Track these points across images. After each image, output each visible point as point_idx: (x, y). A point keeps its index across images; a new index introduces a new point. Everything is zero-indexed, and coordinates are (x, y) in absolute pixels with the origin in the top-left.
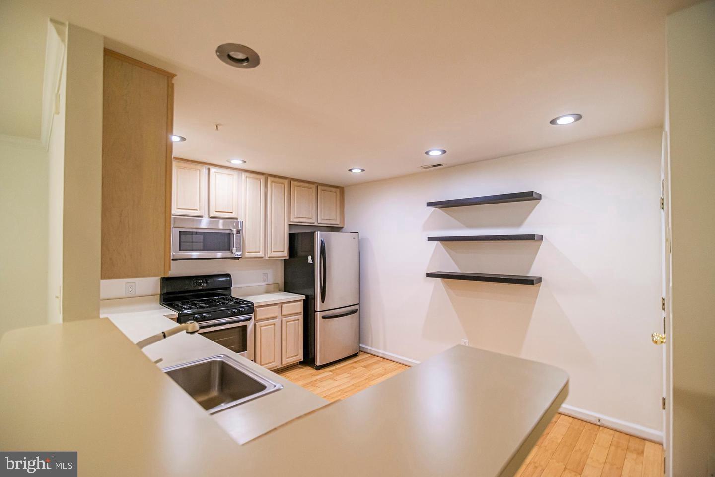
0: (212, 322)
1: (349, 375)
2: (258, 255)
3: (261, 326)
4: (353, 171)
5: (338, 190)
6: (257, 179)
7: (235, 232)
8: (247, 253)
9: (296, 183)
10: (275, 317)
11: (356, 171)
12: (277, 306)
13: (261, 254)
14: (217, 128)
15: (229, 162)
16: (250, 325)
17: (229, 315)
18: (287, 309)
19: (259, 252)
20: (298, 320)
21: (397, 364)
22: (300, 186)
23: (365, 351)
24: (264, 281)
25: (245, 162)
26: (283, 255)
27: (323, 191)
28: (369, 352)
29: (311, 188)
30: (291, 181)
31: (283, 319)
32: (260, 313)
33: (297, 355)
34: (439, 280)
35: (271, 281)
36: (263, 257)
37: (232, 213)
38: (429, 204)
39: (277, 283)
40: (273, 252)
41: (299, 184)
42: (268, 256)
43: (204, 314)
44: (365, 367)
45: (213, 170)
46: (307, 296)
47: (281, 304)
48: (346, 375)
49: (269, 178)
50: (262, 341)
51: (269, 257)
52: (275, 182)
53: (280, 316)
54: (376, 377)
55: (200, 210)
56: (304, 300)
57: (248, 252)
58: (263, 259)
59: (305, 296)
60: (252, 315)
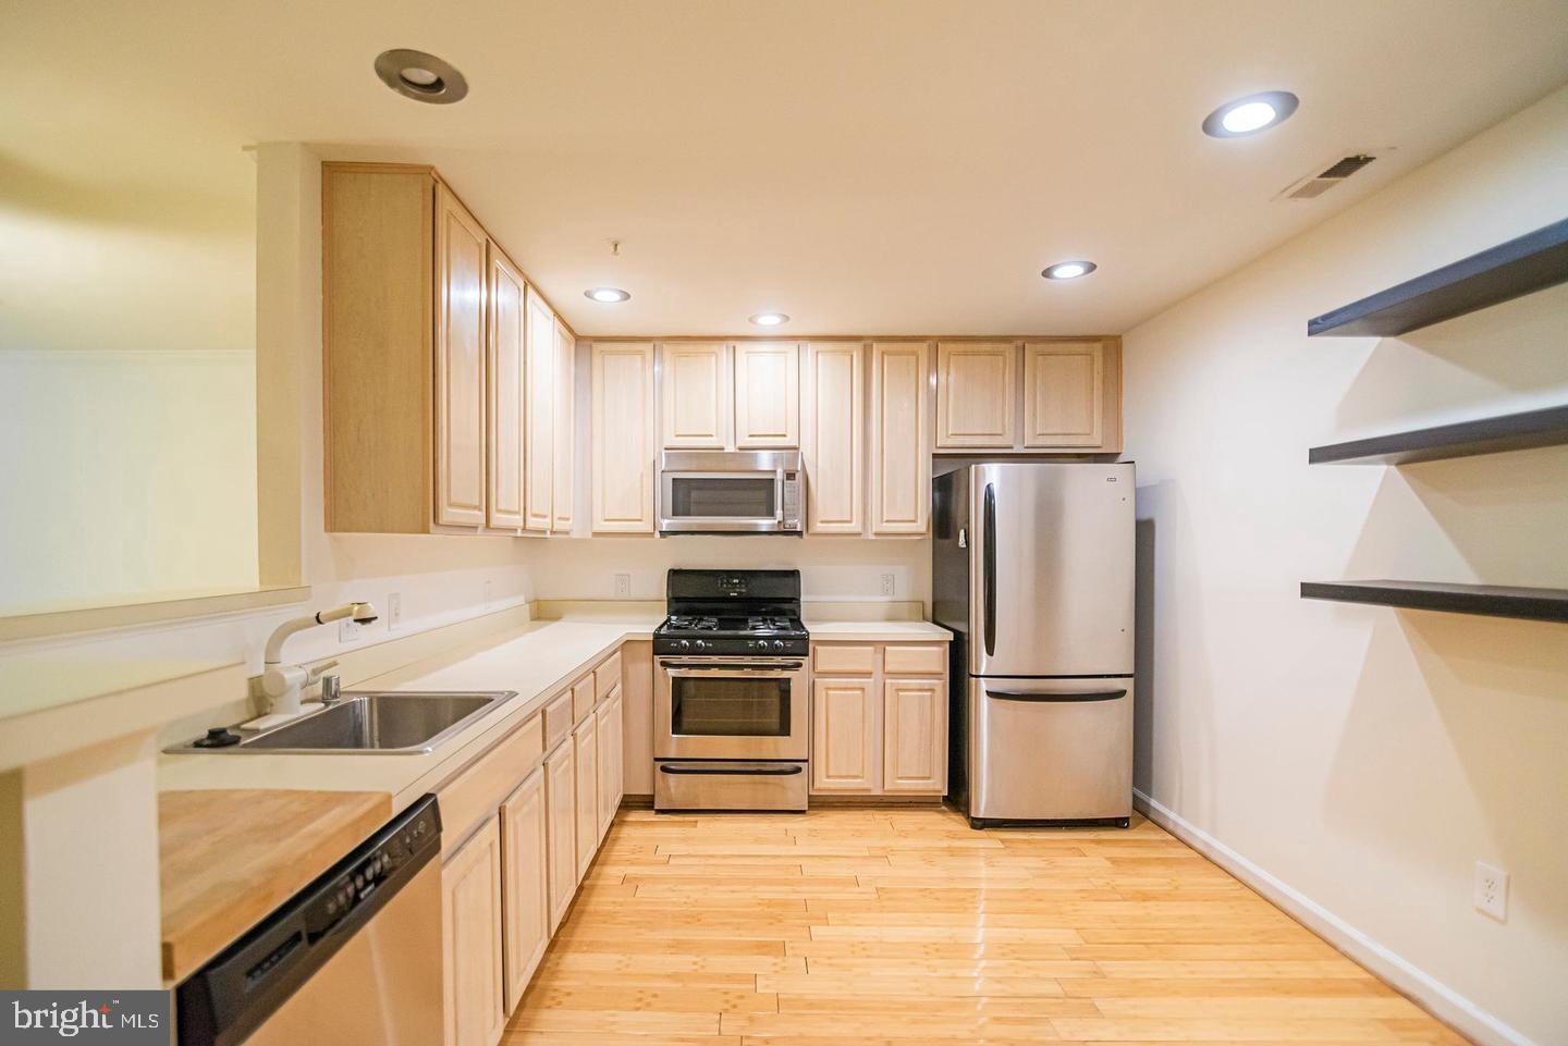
0: (715, 659)
1: (1043, 864)
2: (846, 528)
3: (828, 689)
4: (1057, 273)
5: (1098, 346)
6: (844, 352)
7: (780, 476)
8: (819, 525)
9: (952, 347)
10: (868, 674)
11: (1069, 272)
12: (871, 648)
13: (855, 526)
14: (616, 249)
15: (754, 323)
16: (798, 680)
17: (751, 651)
18: (897, 658)
19: (850, 522)
20: (932, 690)
21: (1239, 885)
22: (965, 354)
23: (1160, 821)
24: (886, 594)
25: (787, 318)
26: (913, 530)
27: (1040, 358)
28: (1170, 826)
29: (1001, 354)
30: (935, 345)
31: (888, 681)
32: (825, 658)
33: (929, 778)
34: (1389, 613)
35: (903, 592)
36: (860, 534)
37: (785, 436)
38: (1317, 327)
39: (920, 599)
40: (887, 521)
41: (961, 347)
42: (874, 531)
43: (699, 642)
44: (1114, 861)
45: (742, 348)
46: (958, 634)
47: (881, 645)
48: (1032, 862)
49: (875, 345)
50: (831, 721)
51: (876, 534)
52: (890, 354)
53: (878, 673)
54: (1119, 897)
55: (717, 435)
56: (950, 642)
57: (822, 522)
58: (862, 537)
59: (952, 634)
60: (806, 661)
